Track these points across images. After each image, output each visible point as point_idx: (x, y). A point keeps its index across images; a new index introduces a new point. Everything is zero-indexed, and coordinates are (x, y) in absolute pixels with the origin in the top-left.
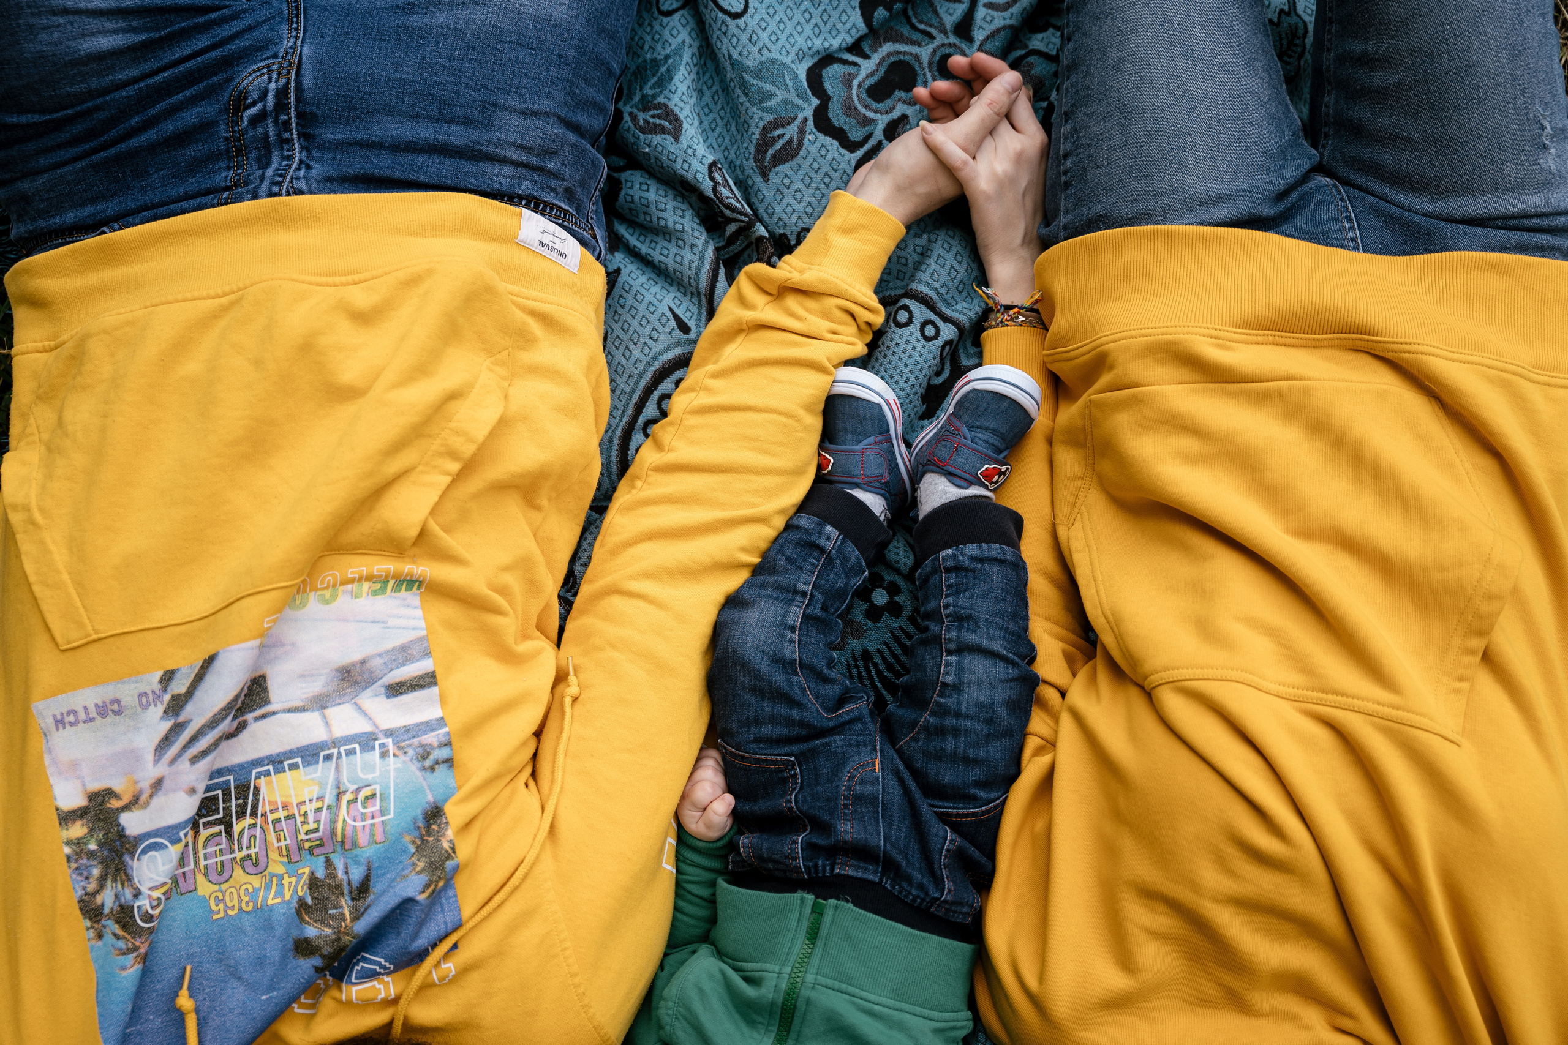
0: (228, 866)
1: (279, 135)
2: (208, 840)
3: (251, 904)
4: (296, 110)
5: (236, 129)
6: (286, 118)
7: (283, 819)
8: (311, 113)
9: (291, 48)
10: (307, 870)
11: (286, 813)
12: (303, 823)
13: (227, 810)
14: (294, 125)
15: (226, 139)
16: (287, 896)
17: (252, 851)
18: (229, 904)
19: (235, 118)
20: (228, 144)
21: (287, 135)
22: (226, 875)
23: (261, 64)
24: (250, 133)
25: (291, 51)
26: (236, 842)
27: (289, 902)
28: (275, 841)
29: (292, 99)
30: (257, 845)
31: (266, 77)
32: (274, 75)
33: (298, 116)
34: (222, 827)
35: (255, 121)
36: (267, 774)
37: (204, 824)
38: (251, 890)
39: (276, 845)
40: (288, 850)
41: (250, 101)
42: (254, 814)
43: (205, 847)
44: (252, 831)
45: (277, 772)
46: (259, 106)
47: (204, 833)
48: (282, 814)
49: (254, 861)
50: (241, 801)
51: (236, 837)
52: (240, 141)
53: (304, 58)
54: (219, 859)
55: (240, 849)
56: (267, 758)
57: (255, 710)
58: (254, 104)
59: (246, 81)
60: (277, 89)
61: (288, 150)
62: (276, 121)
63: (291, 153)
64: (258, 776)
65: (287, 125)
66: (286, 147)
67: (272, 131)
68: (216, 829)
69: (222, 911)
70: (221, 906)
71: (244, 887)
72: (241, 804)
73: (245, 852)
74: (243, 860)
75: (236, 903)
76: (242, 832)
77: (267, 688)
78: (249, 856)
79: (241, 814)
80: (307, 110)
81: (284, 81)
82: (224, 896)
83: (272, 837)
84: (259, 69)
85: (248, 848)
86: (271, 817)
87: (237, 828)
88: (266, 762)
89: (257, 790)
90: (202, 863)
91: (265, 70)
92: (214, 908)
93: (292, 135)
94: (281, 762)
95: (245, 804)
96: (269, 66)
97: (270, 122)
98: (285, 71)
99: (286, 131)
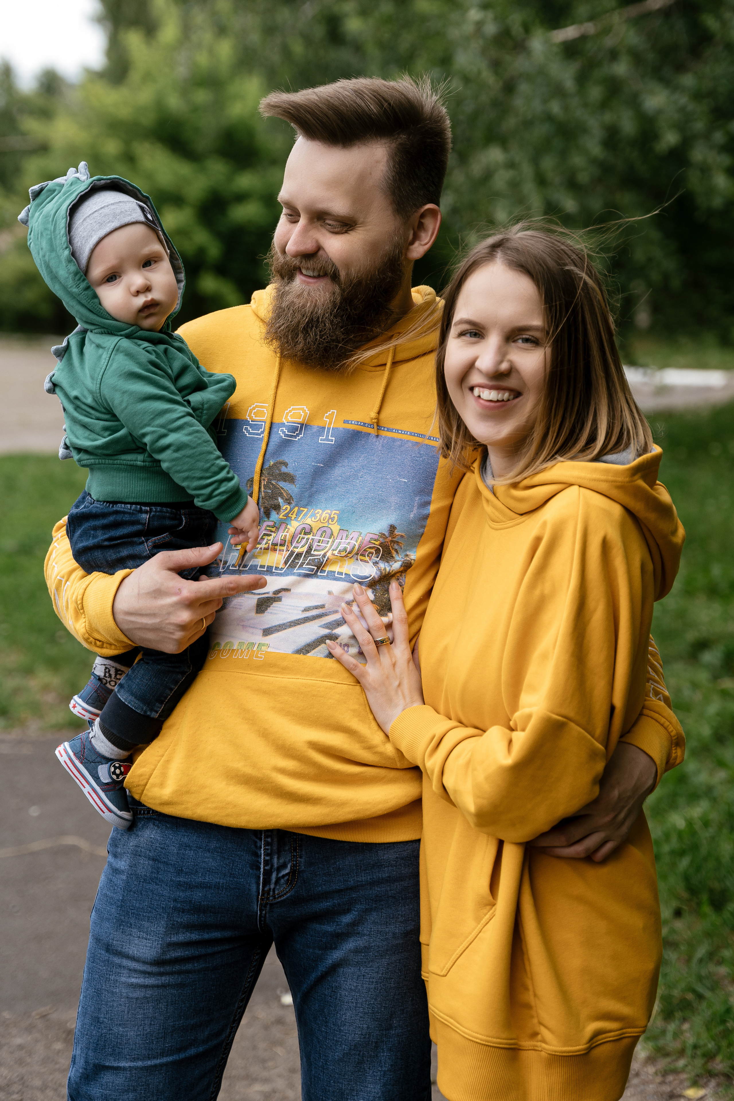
0: (319, 533)
1: (272, 859)
2: (323, 550)
3: (316, 512)
4: (260, 872)
5: (294, 863)
6: (266, 868)
7: (279, 545)
8: (253, 869)
9: (263, 910)
10: (281, 517)
11: (276, 547)
12: (270, 540)
13: (305, 558)
14: (262, 864)
15: (301, 857)
16: (296, 509)
17: (302, 536)
18: (328, 516)
19: (295, 868)
20: (301, 855)
21: (267, 858)
22: (323, 529)
23: (279, 900)
24: (287, 860)
25: (263, 908)
26: (308, 543)
27: (296, 505)
28: (288, 537)
29: (262, 878)
30: (298, 537)
31: (276, 892)
32: (271, 893)
33: (260, 868)
34: (312, 552)
35: (284, 866)
36: (277, 568)
38: (313, 518)
39: (288, 534)
40: (284, 530)
41: (286, 878)
42: (292, 552)
43: (326, 547)
44: (298, 545)
45: (272, 567)
46: (281, 875)
47: (322, 553)
48: (278, 548)
49: (303, 531)
50: (296, 561)
51: (307, 545)
52: (294, 856)
53: (256, 903)
54: (322, 539)
55: (308, 539)
56: (273, 575)
58: (284, 876)
59: (287, 890)
60: (270, 885)
61: (268, 849)
62: (272, 866)
63: (267, 847)
64: (282, 569)
65: (266, 863)
66: (269, 851)
67: (275, 860)
69: (333, 514)
70: (332, 516)
71: (316, 521)
72: (297, 560)
73: (306, 537)
74: (309, 533)
75: (324, 515)
78: (305, 534)
79: (299, 555)
80: (255, 871)
81: (266, 889)
82: (328, 520)
83: (288, 539)
84: (280, 897)
85: (303, 538)
86: (285, 548)
87: (305, 549)
88: (275, 573)
89: (286, 563)
90: (331, 540)
91: (277, 896)
92: (336, 517)
93: (264, 858)
94: (267, 571)
95: (295, 558)
96: (275, 898)
97: (276, 866)
98: (266, 895)
99: (268, 860)
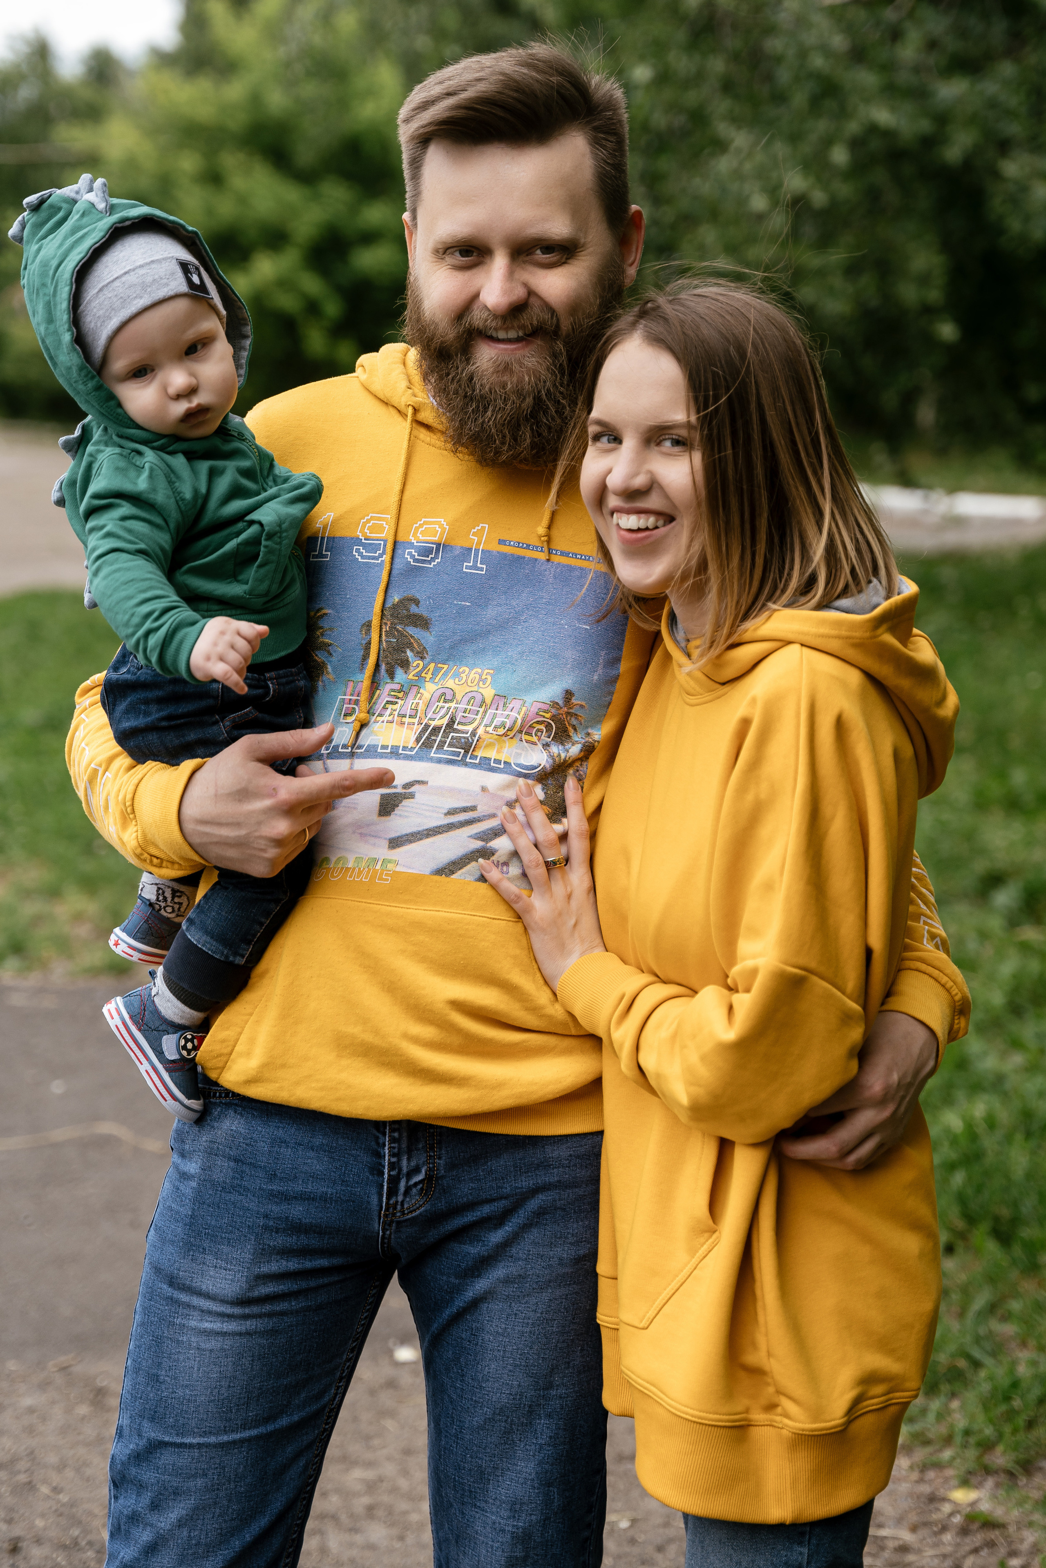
0: (466, 699)
1: (399, 1160)
2: (471, 723)
3: (461, 670)
4: (384, 1179)
5: (431, 1166)
6: (391, 1173)
7: (408, 716)
8: (373, 1175)
9: (387, 1230)
10: (411, 676)
11: (404, 719)
12: (395, 710)
13: (446, 734)
14: (386, 1167)
15: (440, 1158)
16: (432, 665)
17: (441, 704)
18: (477, 676)
19: (432, 1173)
20: (440, 1155)
21: (394, 1160)
22: (470, 695)
23: (410, 1216)
24: (421, 1162)
25: (387, 1227)
26: (450, 713)
27: (432, 661)
28: (420, 705)
29: (385, 1187)
30: (436, 706)
31: (406, 1206)
32: (399, 1207)
33: (383, 1173)
34: (455, 726)
35: (416, 1170)
36: (405, 748)
37: (467, 733)
38: (457, 679)
39: (421, 702)
40: (416, 696)
41: (419, 1187)
42: (427, 726)
43: (475, 719)
44: (434, 716)
45: (398, 747)
46: (412, 1182)
47: (470, 728)
48: (407, 720)
49: (443, 697)
50: (433, 738)
51: (448, 716)
52: (430, 1156)
53: (377, 1220)
54: (469, 707)
55: (449, 708)
56: (400, 759)
57: (394, 794)
58: (416, 1184)
59: (421, 1203)
60: (397, 1196)
61: (394, 1148)
62: (400, 1170)
63: (392, 1145)
64: (412, 749)
65: (392, 1166)
66: (396, 1150)
67: (404, 1163)
68: (460, 727)
69: (485, 673)
70: (483, 677)
71: (460, 683)
72: (434, 736)
73: (447, 705)
74: (451, 701)
75: (472, 676)
76: (442, 718)
77: (380, 806)
78: (445, 702)
79: (436, 730)
80: (376, 1177)
81: (391, 1202)
82: (478, 682)
83: (421, 707)
84: (411, 1212)
85: (443, 707)
86: (416, 721)
87: (445, 721)
88: (402, 756)
89: (418, 740)
90: (482, 710)
91: (406, 1212)
92: (489, 678)
93: (389, 1160)
94: (391, 753)
95: (431, 734)
96: (403, 1214)
97: (405, 1170)
98: (391, 1210)
99: (394, 1163)
